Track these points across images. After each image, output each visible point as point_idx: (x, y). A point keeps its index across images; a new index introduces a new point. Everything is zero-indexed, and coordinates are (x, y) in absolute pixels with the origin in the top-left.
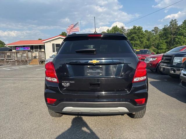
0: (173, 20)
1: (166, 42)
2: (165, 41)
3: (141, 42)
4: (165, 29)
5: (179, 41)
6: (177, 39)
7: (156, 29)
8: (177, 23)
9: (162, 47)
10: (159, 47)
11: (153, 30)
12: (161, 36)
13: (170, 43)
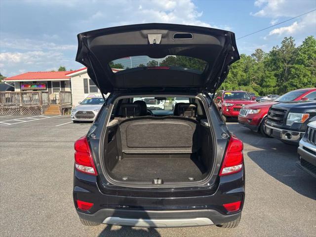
0: (288, 38)
1: (276, 75)
2: (273, 73)
3: (234, 75)
4: (273, 54)
5: (296, 74)
6: (293, 70)
7: (259, 53)
8: (294, 43)
9: (268, 83)
10: (264, 84)
11: (253, 55)
12: (267, 64)
13: (281, 77)
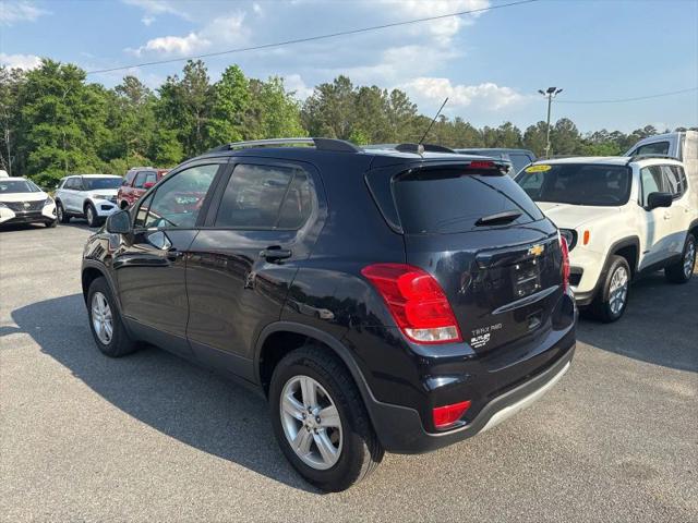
0: (195, 61)
1: (180, 138)
2: (175, 132)
3: (87, 132)
4: (168, 91)
5: (220, 138)
6: (212, 129)
7: (131, 85)
8: (208, 74)
9: (168, 155)
10: (159, 155)
11: (119, 88)
12: (160, 114)
13: (191, 143)
